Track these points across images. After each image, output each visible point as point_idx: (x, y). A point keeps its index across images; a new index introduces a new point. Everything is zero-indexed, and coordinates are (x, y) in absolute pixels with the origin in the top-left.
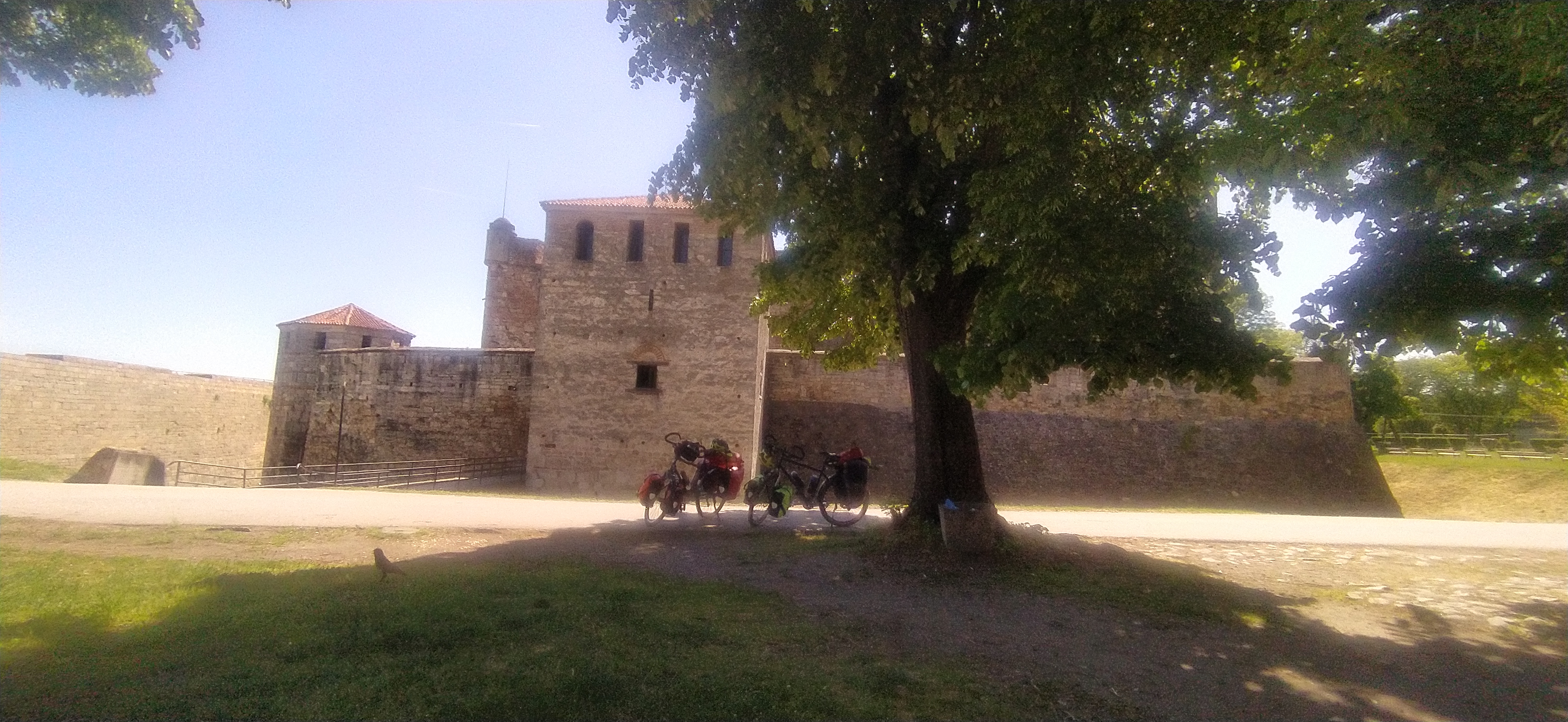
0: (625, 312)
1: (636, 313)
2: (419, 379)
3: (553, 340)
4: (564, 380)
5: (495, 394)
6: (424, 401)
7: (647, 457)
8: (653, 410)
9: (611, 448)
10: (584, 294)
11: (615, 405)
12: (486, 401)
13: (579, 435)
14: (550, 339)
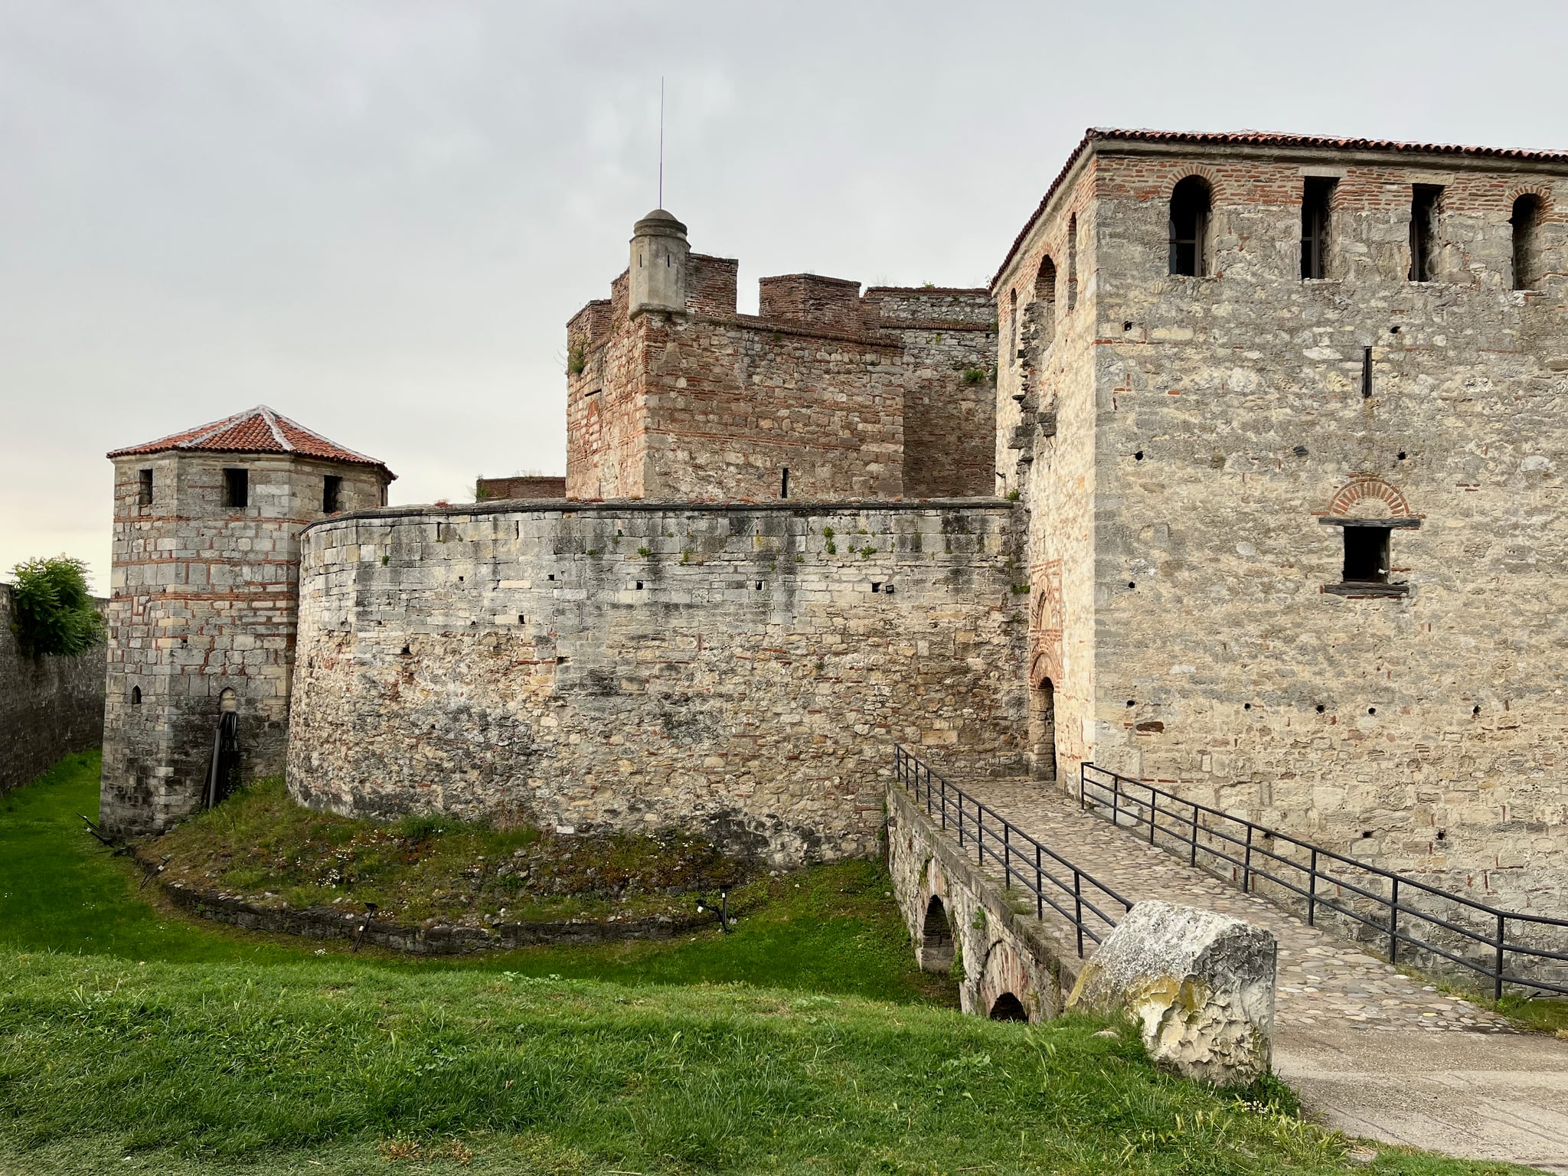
0: (1308, 402)
1: (1334, 405)
2: (656, 573)
3: (1137, 474)
4: (1170, 568)
5: (842, 603)
6: (674, 622)
7: (1384, 743)
8: (1392, 633)
9: (1296, 727)
10: (1204, 360)
11: (1299, 625)
12: (821, 620)
13: (1219, 697)
14: (1130, 469)
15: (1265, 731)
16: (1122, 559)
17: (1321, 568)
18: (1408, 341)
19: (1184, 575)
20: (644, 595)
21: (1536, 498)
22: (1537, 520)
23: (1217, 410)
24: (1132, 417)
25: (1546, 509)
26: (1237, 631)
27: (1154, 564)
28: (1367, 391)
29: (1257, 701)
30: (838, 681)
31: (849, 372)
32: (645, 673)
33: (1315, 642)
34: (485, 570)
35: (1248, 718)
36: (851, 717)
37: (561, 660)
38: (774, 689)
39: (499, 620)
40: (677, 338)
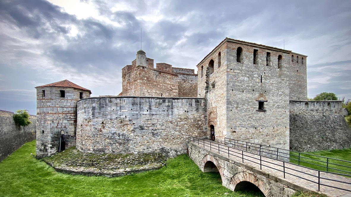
0: (254, 83)
1: (257, 84)
2: (150, 109)
3: (232, 93)
4: (237, 107)
5: (180, 114)
6: (154, 117)
7: (263, 133)
8: (264, 117)
9: (253, 131)
10: (241, 76)
11: (253, 116)
12: (177, 116)
13: (243, 127)
14: (231, 92)
15: (249, 132)
16: (230, 106)
17: (256, 108)
18: (266, 75)
19: (239, 109)
20: (148, 112)
21: (280, 98)
22: (281, 101)
23: (243, 83)
24: (232, 84)
25: (281, 100)
26: (245, 117)
27: (234, 107)
28: (261, 82)
29: (248, 127)
30: (180, 126)
31: (170, 79)
32: (149, 125)
33: (255, 119)
34: (118, 108)
35: (247, 130)
36: (182, 132)
37: (134, 124)
38: (170, 128)
39: (121, 117)
40: (145, 71)
